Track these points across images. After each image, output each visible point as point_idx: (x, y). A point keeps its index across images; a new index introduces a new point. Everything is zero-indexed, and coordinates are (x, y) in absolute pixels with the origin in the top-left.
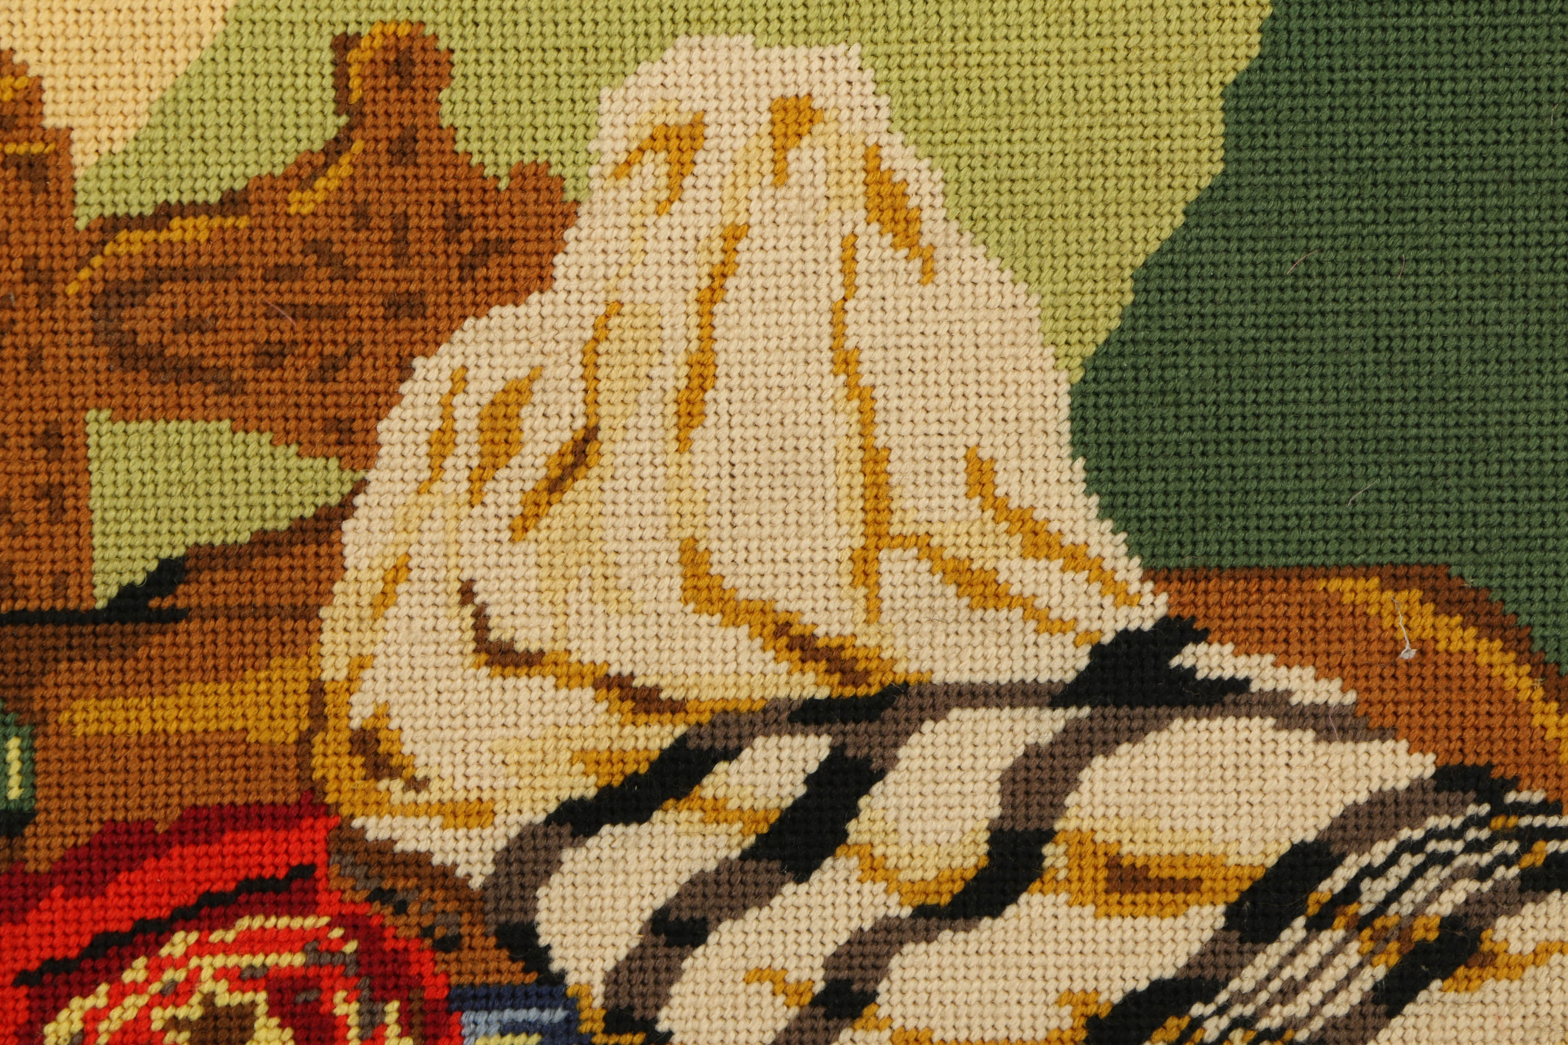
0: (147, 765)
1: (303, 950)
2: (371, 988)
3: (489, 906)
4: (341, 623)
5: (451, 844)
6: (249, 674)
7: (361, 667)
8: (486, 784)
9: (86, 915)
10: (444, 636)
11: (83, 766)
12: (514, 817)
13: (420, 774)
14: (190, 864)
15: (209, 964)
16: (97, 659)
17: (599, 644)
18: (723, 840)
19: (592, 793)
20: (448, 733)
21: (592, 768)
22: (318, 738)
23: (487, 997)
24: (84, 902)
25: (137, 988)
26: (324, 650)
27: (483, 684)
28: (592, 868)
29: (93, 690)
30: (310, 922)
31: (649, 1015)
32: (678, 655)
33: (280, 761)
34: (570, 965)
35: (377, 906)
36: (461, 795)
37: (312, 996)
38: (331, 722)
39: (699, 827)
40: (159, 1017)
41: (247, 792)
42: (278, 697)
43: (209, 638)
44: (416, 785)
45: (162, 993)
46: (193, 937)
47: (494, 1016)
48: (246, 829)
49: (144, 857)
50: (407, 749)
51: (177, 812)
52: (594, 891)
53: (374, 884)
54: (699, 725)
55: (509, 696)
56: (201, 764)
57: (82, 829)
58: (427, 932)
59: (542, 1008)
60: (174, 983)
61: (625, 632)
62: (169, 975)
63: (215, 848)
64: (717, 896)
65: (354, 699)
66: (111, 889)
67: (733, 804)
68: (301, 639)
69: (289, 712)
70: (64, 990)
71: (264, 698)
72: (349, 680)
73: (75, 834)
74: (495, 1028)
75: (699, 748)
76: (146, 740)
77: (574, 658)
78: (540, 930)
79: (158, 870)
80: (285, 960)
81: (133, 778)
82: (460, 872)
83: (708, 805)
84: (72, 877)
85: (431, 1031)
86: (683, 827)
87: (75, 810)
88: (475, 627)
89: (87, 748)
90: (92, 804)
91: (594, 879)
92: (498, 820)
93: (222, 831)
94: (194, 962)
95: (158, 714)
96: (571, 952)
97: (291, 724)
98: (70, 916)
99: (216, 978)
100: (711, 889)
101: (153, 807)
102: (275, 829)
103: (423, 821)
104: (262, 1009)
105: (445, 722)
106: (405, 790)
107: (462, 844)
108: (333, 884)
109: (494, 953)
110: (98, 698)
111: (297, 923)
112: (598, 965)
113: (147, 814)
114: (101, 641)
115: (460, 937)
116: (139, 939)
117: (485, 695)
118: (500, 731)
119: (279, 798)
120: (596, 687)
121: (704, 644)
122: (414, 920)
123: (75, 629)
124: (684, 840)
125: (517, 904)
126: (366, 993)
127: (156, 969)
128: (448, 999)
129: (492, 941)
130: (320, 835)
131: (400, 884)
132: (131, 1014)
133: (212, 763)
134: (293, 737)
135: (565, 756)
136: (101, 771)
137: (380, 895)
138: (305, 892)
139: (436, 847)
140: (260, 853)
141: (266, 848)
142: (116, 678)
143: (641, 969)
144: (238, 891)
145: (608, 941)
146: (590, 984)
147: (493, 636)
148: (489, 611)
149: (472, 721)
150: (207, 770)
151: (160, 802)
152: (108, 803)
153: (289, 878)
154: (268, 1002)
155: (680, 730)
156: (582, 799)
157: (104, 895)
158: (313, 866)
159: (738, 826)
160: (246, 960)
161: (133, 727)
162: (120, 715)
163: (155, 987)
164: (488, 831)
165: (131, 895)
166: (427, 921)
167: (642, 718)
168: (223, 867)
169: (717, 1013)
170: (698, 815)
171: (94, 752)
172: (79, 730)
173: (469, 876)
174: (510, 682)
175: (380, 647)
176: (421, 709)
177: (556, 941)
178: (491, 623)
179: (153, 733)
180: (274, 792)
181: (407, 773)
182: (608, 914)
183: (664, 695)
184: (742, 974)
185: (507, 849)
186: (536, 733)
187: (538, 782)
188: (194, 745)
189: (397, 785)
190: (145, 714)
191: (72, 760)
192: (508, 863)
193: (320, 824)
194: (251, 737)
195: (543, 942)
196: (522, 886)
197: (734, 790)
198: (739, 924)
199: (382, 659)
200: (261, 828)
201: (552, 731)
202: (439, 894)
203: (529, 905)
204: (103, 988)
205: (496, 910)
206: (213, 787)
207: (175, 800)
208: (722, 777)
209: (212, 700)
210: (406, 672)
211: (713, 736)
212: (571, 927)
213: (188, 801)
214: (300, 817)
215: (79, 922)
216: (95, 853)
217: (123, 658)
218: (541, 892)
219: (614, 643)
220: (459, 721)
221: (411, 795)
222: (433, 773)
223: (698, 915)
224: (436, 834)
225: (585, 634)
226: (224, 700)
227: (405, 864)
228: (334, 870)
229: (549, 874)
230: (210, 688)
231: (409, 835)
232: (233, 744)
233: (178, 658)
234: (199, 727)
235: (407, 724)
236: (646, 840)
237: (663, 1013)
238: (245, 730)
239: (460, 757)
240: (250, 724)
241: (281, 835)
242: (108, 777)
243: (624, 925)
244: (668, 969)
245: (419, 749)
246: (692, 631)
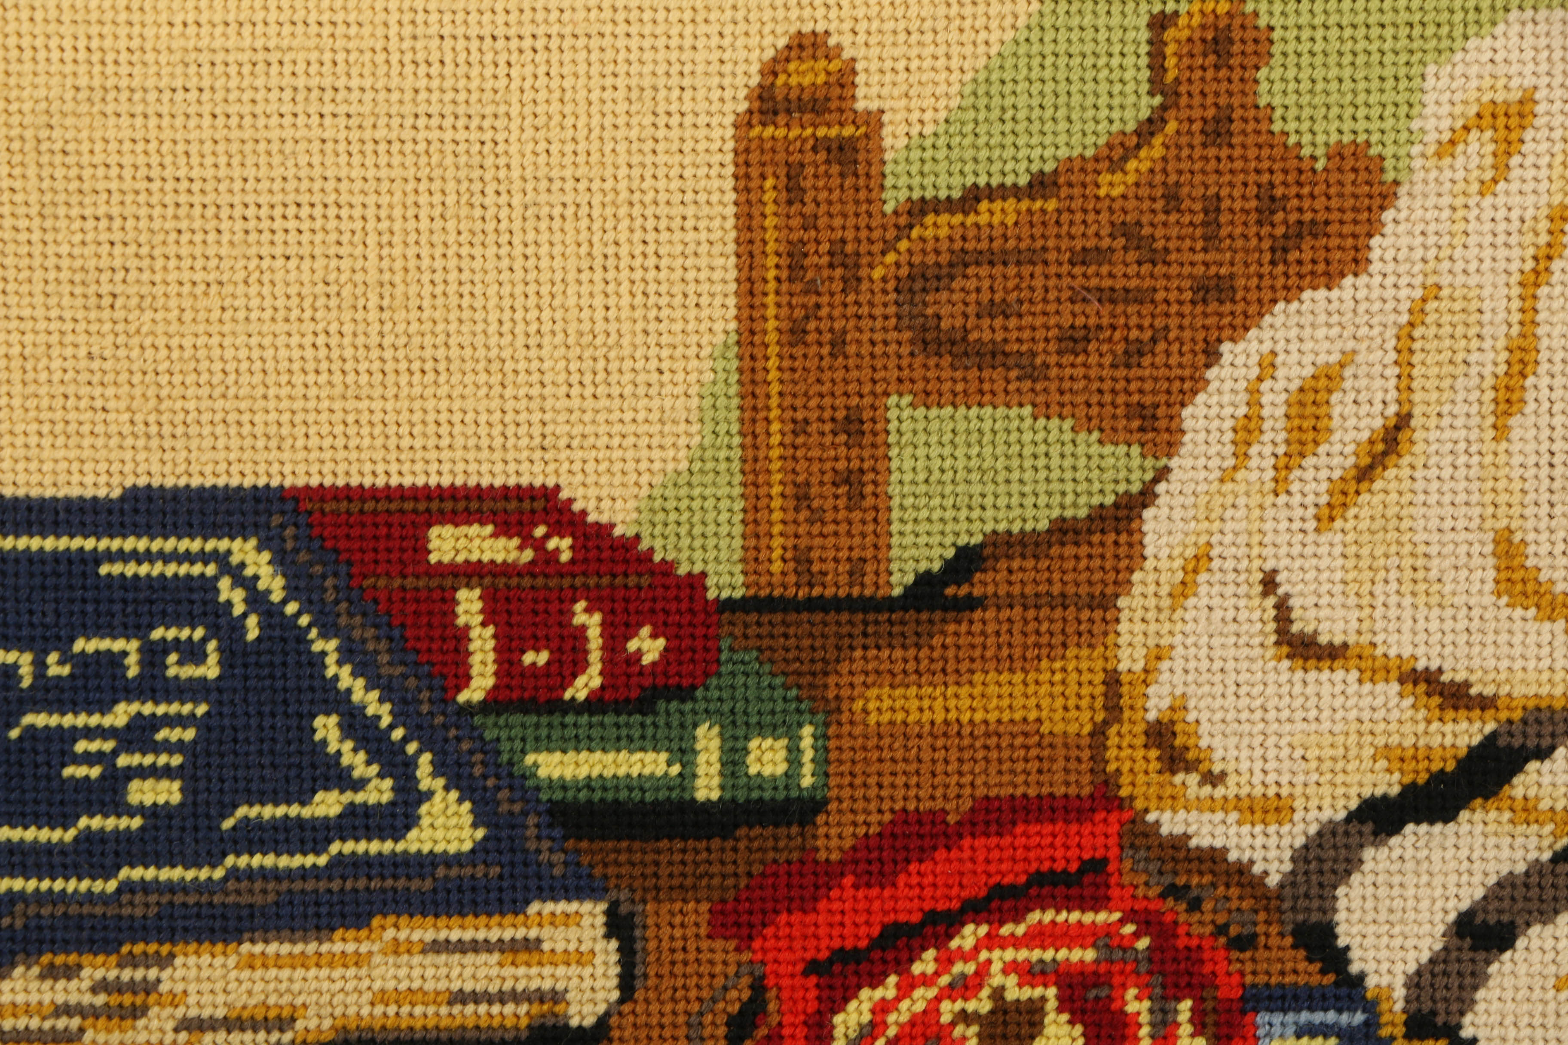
0: (940, 755)
1: (1094, 945)
2: (1164, 986)
3: (1286, 905)
4: (1139, 613)
5: (1248, 840)
6: (1044, 663)
7: (1159, 658)
8: (1284, 780)
9: (876, 905)
10: (1246, 627)
11: (876, 755)
12: (1313, 814)
13: (1217, 769)
14: (981, 856)
15: (999, 957)
16: (891, 647)
17: (1407, 637)
18: (1533, 841)
19: (1395, 790)
20: (1246, 727)
21: (1396, 764)
22: (1113, 730)
23: (1283, 998)
24: (874, 892)
25: (926, 981)
26: (1121, 641)
27: (1284, 677)
28: (1395, 867)
29: (888, 678)
30: (1102, 917)
31: (1453, 1020)
32: (1490, 650)
33: (1074, 753)
34: (1370, 967)
35: (1170, 902)
36: (1258, 791)
37: (1104, 993)
38: (1127, 714)
39: (1508, 827)
40: (948, 1010)
41: (1039, 784)
42: (1073, 688)
43: (1005, 627)
44: (1213, 779)
45: (951, 986)
46: (983, 930)
47: (1290, 1017)
48: (1038, 821)
49: (935, 848)
50: (1203, 743)
51: (968, 804)
52: (1396, 891)
53: (1167, 880)
54: (1510, 722)
55: (1310, 690)
56: (994, 755)
57: (874, 818)
58: (1221, 930)
59: (1340, 1011)
60: (963, 975)
61: (1434, 626)
62: (958, 968)
63: (1007, 840)
64: (1526, 899)
65: (1151, 691)
66: (902, 880)
67: (1544, 805)
68: (1097, 629)
69: (1084, 703)
70: (853, 980)
71: (1058, 689)
72: (1146, 671)
73: (867, 824)
74: (1290, 1030)
75: (1509, 746)
76: (939, 730)
77: (1379, 651)
78: (1339, 930)
79: (949, 861)
80: (1076, 955)
81: (925, 768)
82: (1257, 869)
83: (1519, 804)
84: (862, 867)
85: (1225, 1031)
86: (1491, 828)
87: (866, 799)
88: (1276, 619)
89: (880, 736)
90: (884, 793)
91: (1396, 879)
92: (1297, 817)
93: (1014, 823)
94: (984, 955)
95: (952, 703)
96: (1371, 954)
97: (1086, 716)
98: (861, 906)
99: (1005, 972)
100: (1520, 892)
101: (945, 797)
102: (1067, 822)
103: (1219, 816)
104: (1052, 1004)
105: (1244, 716)
106: (1201, 784)
107: (1259, 841)
108: (1126, 880)
109: (1290, 953)
110: (892, 686)
111: (1088, 918)
112: (1399, 968)
113: (939, 804)
114: (896, 629)
115: (1255, 935)
116: (929, 930)
117: (1286, 689)
118: (1300, 726)
119: (1073, 791)
120: (1401, 681)
121: (1517, 639)
122: (1208, 917)
123: (871, 617)
124: (1492, 841)
125: (1315, 904)
126: (1158, 991)
127: (946, 961)
128: (1242, 999)
129: (1289, 941)
130: (1114, 829)
131: (1195, 880)
132: (920, 1007)
133: (1005, 754)
134: (1087, 729)
135: (1368, 752)
136: (893, 760)
137: (1173, 891)
138: (1097, 886)
139: (1232, 843)
140: (1052, 846)
141: (1059, 841)
142: (911, 666)
143: (1445, 973)
144: (1028, 885)
145: (1410, 943)
146: (1390, 987)
147: (1295, 628)
148: (1291, 602)
149: (1272, 715)
150: (1000, 761)
151: (952, 792)
152: (900, 793)
153: (1080, 872)
154: (1058, 997)
155: (1490, 727)
156: (1385, 797)
157: (894, 885)
158: (1105, 861)
159: (1549, 828)
160: (1036, 955)
161: (927, 716)
162: (914, 704)
163: (945, 980)
164: (1286, 828)
165: (921, 887)
166: (1221, 919)
167: (1450, 714)
168: (1014, 860)
169: (1526, 1020)
170: (1507, 815)
171: (887, 741)
172: (873, 719)
173: (1266, 873)
174: (1312, 675)
175: (1179, 638)
176: (1219, 702)
177: (1355, 943)
178: (1294, 615)
179: (946, 722)
180: (1067, 784)
181: (1203, 767)
182: (1411, 915)
183: (1473, 691)
184: (1552, 981)
185: (1306, 847)
186: (1338, 728)
187: (1340, 779)
188: (987, 735)
189: (1193, 779)
190: (939, 703)
191: (864, 748)
192: (1307, 861)
193: (1113, 818)
194: (1045, 728)
195: (1341, 942)
196: (1321, 885)
197: (1546, 791)
198: (1549, 929)
199: (1180, 650)
200: (1053, 821)
201: (1354, 726)
202: (1234, 892)
203: (1328, 903)
204: (892, 980)
205: (1293, 909)
206: (1006, 778)
207: (967, 791)
208: (1534, 777)
209: (1006, 690)
210: (1205, 664)
211: (1525, 735)
212: (1372, 928)
213: (981, 792)
214: (1093, 810)
215: (869, 912)
216: (886, 843)
217: (918, 646)
218: (1341, 891)
219: (1422, 637)
220: (1258, 714)
221: (1207, 789)
222: (1230, 767)
223: (1505, 918)
224: (1233, 830)
225: (1392, 626)
226: (1018, 690)
227: (1200, 860)
228: (1127, 865)
229: (1348, 873)
230: (1004, 677)
231: (1205, 830)
232: (1026, 735)
233: (973, 646)
234: (992, 717)
235: (1204, 717)
236: (1452, 840)
237: (1468, 1019)
238: (1039, 720)
239: (1259, 752)
240: (1044, 714)
241: (1074, 828)
242: (901, 766)
243: (1427, 927)
244: (1473, 974)
245: (1217, 742)
246: (1505, 625)
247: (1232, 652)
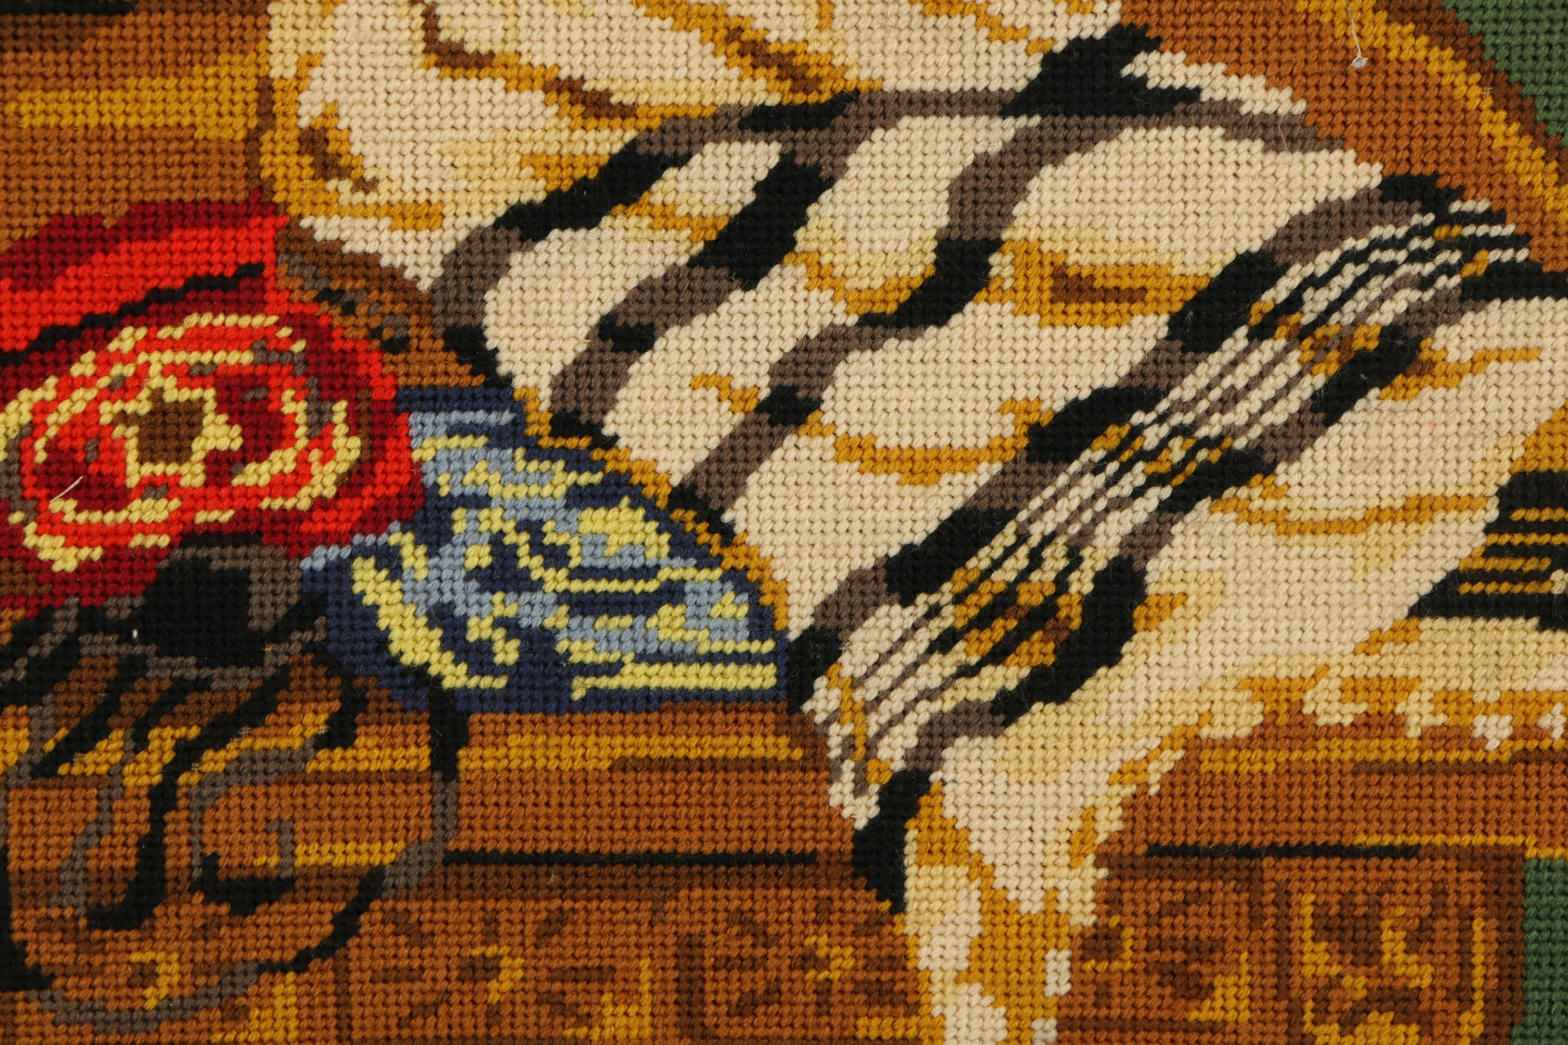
0: (95, 159)
1: (251, 348)
2: (319, 388)
3: (437, 309)
4: (290, 20)
5: (400, 246)
6: (197, 69)
7: (310, 65)
8: (434, 186)
9: (34, 308)
10: (394, 35)
11: (30, 158)
12: (463, 220)
13: (369, 175)
14: (138, 260)
15: (157, 360)
16: (43, 50)
17: (550, 46)
18: (671, 246)
19: (541, 197)
20: (397, 134)
21: (542, 172)
22: (266, 136)
23: (435, 398)
24: (32, 295)
25: (86, 382)
26: (273, 47)
27: (433, 85)
28: (541, 272)
29: (39, 82)
30: (258, 320)
31: (596, 419)
32: (629, 59)
33: (228, 159)
34: (517, 369)
35: (325, 306)
36: (409, 197)
37: (260, 395)
38: (280, 120)
39: (647, 233)
40: (107, 411)
41: (195, 189)
42: (226, 94)
43: (157, 32)
44: (365, 185)
45: (110, 388)
46: (142, 332)
47: (442, 417)
48: (194, 226)
49: (91, 252)
50: (355, 150)
51: (125, 208)
52: (542, 295)
53: (322, 284)
54: (649, 130)
55: (458, 98)
56: (149, 159)
57: (30, 221)
58: (375, 333)
59: (489, 411)
60: (122, 378)
61: (576, 35)
62: (117, 370)
63: (163, 245)
64: (665, 302)
65: (303, 97)
66: (59, 283)
67: (682, 211)
68: (249, 35)
69: (238, 109)
70: (12, 381)
71: (211, 95)
72: (298, 78)
73: (23, 227)
74: (442, 429)
75: (648, 154)
76: (93, 134)
77: (524, 60)
78: (488, 333)
79: (106, 265)
80: (234, 357)
81: (80, 172)
82: (409, 274)
83: (657, 211)
84: (19, 269)
85: (379, 431)
86: (632, 233)
87: (22, 203)
88: (425, 27)
89: (34, 140)
90: (39, 197)
91: (542, 283)
92: (447, 222)
93: (170, 228)
94: (142, 358)
95: (105, 107)
96: (518, 356)
97: (239, 122)
98: (19, 308)
99: (164, 374)
100: (659, 295)
101: (101, 201)
102: (223, 227)
103: (372, 222)
104: (210, 405)
105: (394, 123)
106: (353, 190)
107: (411, 246)
108: (282, 284)
109: (442, 355)
110: (45, 90)
111: (245, 321)
112: (545, 369)
113: (95, 208)
114: (47, 32)
115: (408, 338)
116: (87, 333)
117: (435, 97)
118: (449, 133)
119: (228, 196)
120: (546, 90)
121: (656, 48)
122: (362, 321)
123: (21, 19)
124: (632, 246)
125: (465, 307)
126: (314, 392)
127: (105, 364)
128: (395, 400)
129: (440, 343)
130: (269, 234)
131: (349, 285)
132: (79, 408)
133: (160, 159)
134: (241, 135)
135: (515, 159)
136: (48, 164)
137: (328, 295)
138: (253, 290)
139: (384, 248)
140: (208, 250)
141: (215, 246)
142: (63, 70)
143: (588, 374)
144: (186, 288)
145: (555, 345)
146: (537, 388)
147: (443, 36)
148: (439, 10)
149: (421, 122)
150: (155, 166)
151: (108, 196)
152: (56, 197)
153: (237, 276)
154: (217, 399)
155: (630, 135)
156: (531, 203)
157: (52, 288)
158: (261, 266)
159: (686, 233)
160: (194, 357)
161: (80, 120)
162: (67, 108)
163: (104, 382)
164: (436, 234)
165: (79, 290)
166: (375, 323)
167: (592, 122)
168: (170, 264)
169: (663, 418)
170: (647, 221)
171: (41, 144)
172: (26, 122)
173: (417, 278)
174: (460, 83)
175: (329, 46)
176: (370, 109)
177: (503, 345)
178: (441, 24)
179: (100, 127)
180: (222, 189)
181: (356, 173)
182: (556, 318)
183: (614, 100)
184: (688, 380)
185: (456, 252)
186: (485, 136)
187: (488, 185)
188: (142, 140)
189: (346, 185)
190: (92, 107)
191: (19, 152)
192: (457, 266)
193: (268, 223)
194: (199, 134)
195: (490, 345)
196: (470, 289)
197: (683, 197)
198: (686, 330)
199: (330, 57)
200: (209, 226)
201: (501, 134)
202: (387, 296)
203: (477, 308)
204: (52, 381)
205: (444, 312)
206: (161, 183)
207: (123, 195)
208: (671, 183)
209: (159, 95)
210: (355, 72)
211: (663, 142)
212: (519, 331)
213: (136, 196)
214: (248, 216)
215: (27, 315)
216: (43, 246)
217: (70, 50)
218: (489, 295)
219: (565, 46)
220: (408, 122)
221: (360, 196)
222: (382, 174)
223: (645, 320)
224: (385, 235)
225: (536, 36)
226: (172, 95)
227: (354, 265)
228: (283, 269)
229: (497, 278)
230: (157, 82)
231: (358, 235)
232: (180, 140)
233: (125, 51)
234: (146, 122)
235: (356, 124)
236: (595, 245)
237: (609, 418)
238: (193, 126)
239: (409, 159)
240: (198, 120)
241: (229, 233)
242: (55, 170)
243: (571, 330)
244: (615, 374)
245: (368, 149)
246: (643, 35)
247: (381, 60)
